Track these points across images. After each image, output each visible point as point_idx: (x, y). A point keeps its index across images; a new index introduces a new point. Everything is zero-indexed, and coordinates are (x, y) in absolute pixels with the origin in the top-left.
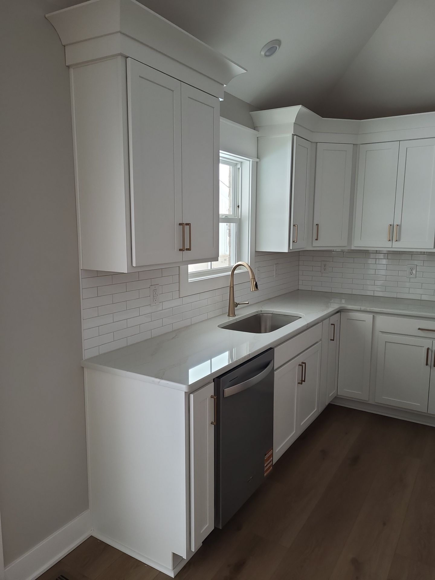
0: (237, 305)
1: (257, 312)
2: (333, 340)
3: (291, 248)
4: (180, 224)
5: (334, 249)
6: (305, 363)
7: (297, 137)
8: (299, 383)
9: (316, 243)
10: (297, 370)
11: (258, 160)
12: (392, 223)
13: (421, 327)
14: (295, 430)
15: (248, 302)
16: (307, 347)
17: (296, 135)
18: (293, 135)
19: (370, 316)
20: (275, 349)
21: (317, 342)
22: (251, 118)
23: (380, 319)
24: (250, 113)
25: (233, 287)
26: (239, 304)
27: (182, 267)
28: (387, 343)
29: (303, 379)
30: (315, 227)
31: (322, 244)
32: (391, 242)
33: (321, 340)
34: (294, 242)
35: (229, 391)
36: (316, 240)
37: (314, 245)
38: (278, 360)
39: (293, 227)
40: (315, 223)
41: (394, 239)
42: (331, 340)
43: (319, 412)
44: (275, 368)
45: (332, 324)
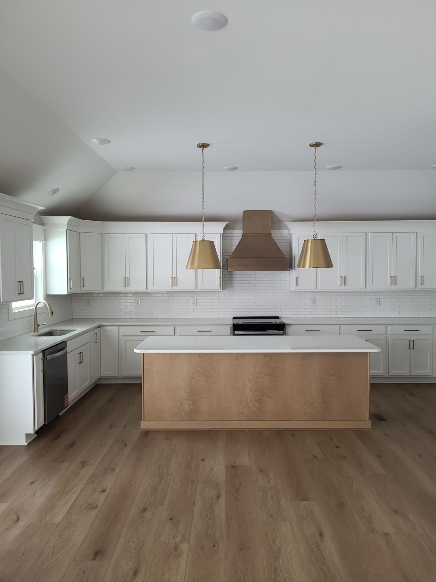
0: (39, 325)
1: (51, 330)
2: (97, 343)
3: (69, 292)
4: (18, 282)
5: (94, 292)
6: (82, 352)
7: (70, 231)
8: (79, 363)
9: (83, 289)
10: (78, 356)
11: (45, 242)
12: (125, 277)
13: (142, 331)
14: (78, 389)
15: (45, 323)
16: (82, 345)
17: (68, 230)
18: (67, 230)
19: (116, 328)
20: (67, 342)
21: (87, 343)
22: (41, 219)
23: (121, 328)
24: (40, 216)
25: (36, 315)
26: (40, 325)
27: (10, 304)
28: (126, 342)
29: (82, 361)
30: (82, 279)
31: (86, 289)
32: (125, 287)
33: (90, 342)
34: (70, 288)
35: (48, 357)
36: (83, 287)
37: (82, 290)
38: (69, 347)
39: (70, 279)
40: (82, 277)
41: (127, 286)
42: (95, 343)
43: (91, 383)
44: (68, 352)
45: (95, 334)
